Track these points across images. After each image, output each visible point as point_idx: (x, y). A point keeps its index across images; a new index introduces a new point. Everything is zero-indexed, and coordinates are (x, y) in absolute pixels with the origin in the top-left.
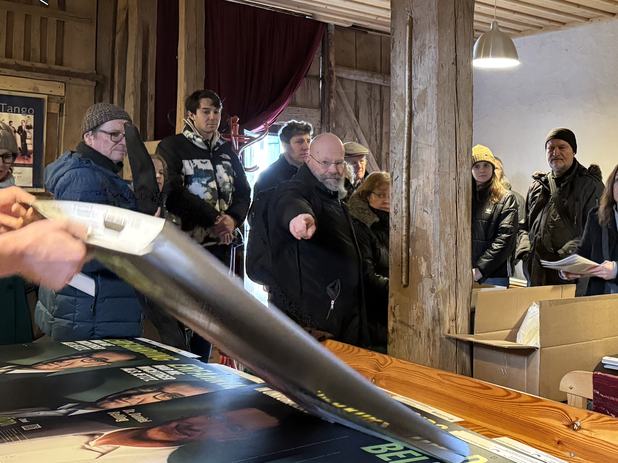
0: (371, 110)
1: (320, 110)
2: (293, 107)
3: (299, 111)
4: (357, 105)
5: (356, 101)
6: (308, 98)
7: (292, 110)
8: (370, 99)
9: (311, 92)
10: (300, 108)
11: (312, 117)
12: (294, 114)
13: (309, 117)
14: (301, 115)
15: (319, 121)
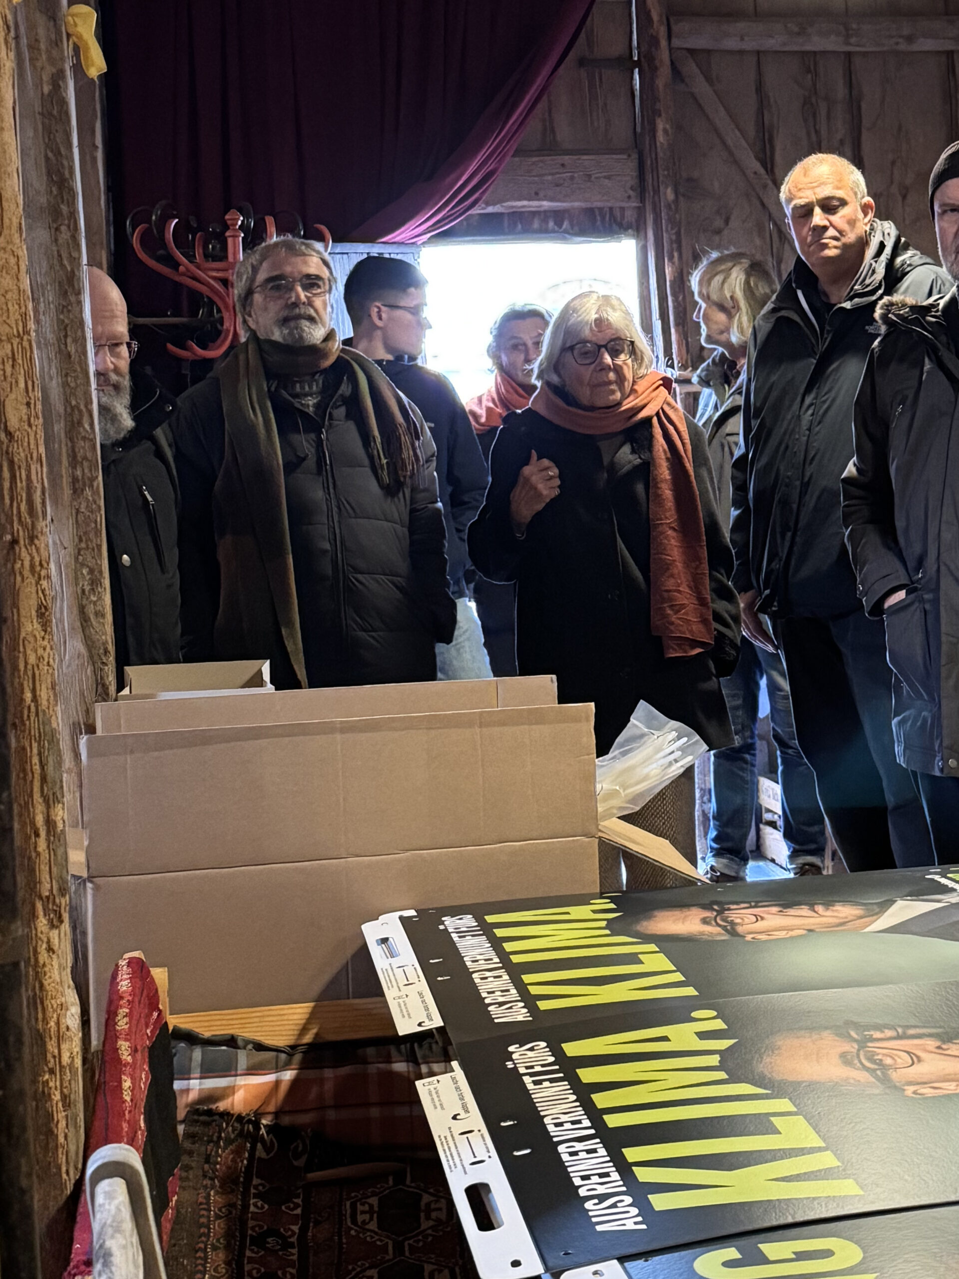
0: (817, 132)
1: (635, 156)
2: (542, 158)
3: (563, 165)
4: (766, 122)
5: (760, 112)
6: (596, 124)
7: (541, 165)
8: (814, 100)
9: (605, 104)
10: (567, 157)
11: (608, 178)
12: (550, 178)
13: (596, 178)
14: (572, 178)
15: (632, 188)
